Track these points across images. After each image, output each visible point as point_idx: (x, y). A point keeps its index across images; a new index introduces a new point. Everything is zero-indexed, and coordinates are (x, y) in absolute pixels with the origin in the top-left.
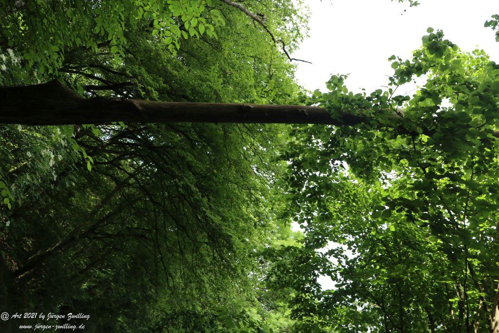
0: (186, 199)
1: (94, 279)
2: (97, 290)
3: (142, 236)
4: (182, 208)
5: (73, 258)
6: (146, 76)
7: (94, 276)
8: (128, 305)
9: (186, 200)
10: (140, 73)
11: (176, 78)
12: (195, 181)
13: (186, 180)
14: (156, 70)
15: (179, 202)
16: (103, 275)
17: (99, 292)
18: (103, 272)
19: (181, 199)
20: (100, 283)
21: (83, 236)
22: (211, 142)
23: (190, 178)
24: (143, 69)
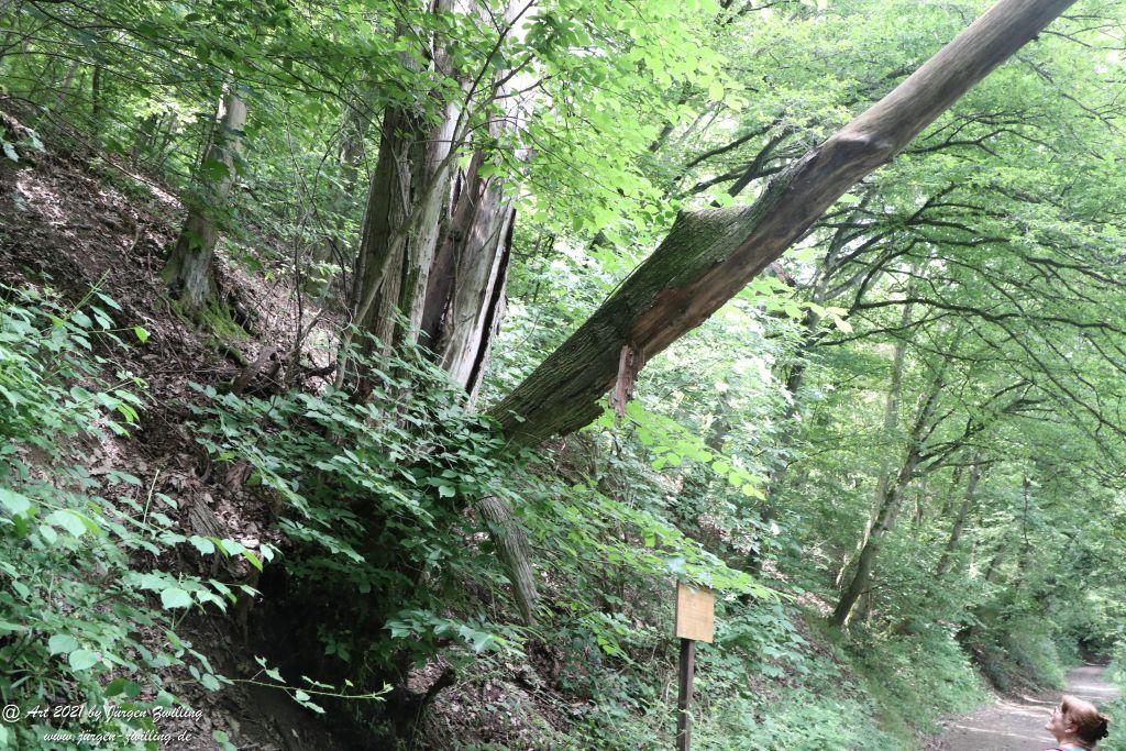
0: (1059, 266)
1: (981, 549)
2: (1003, 566)
3: (1020, 404)
4: (1065, 289)
5: (914, 532)
6: (799, 95)
7: (978, 543)
8: (1087, 561)
9: (1063, 266)
10: (783, 102)
11: (854, 52)
12: (1056, 211)
13: (1035, 223)
14: (803, 73)
15: (1048, 282)
16: (994, 531)
17: (1009, 569)
18: (989, 525)
19: (1049, 273)
20: (999, 548)
21: (905, 477)
22: (1024, 111)
23: (1039, 215)
24: (783, 91)
